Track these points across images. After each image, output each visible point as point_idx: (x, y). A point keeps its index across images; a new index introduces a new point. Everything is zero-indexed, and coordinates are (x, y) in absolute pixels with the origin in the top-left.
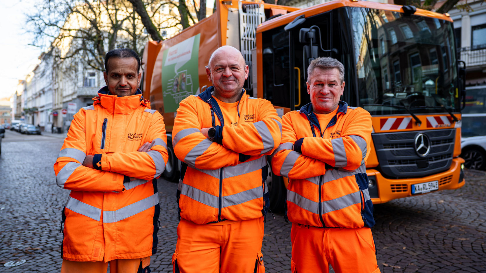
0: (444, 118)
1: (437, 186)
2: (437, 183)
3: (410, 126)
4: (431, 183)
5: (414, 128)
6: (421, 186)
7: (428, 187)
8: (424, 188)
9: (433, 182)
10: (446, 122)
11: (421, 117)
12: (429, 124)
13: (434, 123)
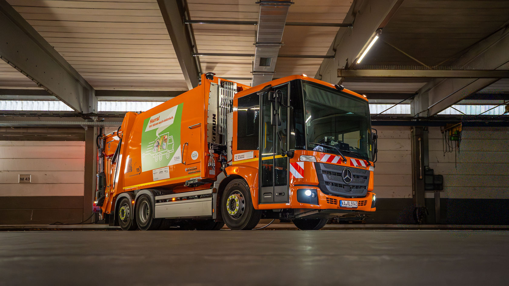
0: (362, 162)
1: (357, 205)
2: (357, 203)
3: (339, 162)
4: (352, 202)
5: (342, 164)
6: (346, 202)
7: (350, 204)
8: (348, 204)
9: (354, 202)
10: (363, 165)
11: (346, 158)
12: (352, 164)
13: (355, 164)
